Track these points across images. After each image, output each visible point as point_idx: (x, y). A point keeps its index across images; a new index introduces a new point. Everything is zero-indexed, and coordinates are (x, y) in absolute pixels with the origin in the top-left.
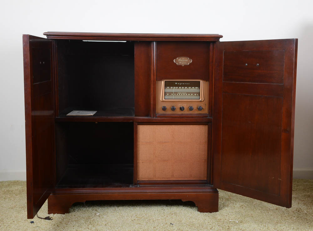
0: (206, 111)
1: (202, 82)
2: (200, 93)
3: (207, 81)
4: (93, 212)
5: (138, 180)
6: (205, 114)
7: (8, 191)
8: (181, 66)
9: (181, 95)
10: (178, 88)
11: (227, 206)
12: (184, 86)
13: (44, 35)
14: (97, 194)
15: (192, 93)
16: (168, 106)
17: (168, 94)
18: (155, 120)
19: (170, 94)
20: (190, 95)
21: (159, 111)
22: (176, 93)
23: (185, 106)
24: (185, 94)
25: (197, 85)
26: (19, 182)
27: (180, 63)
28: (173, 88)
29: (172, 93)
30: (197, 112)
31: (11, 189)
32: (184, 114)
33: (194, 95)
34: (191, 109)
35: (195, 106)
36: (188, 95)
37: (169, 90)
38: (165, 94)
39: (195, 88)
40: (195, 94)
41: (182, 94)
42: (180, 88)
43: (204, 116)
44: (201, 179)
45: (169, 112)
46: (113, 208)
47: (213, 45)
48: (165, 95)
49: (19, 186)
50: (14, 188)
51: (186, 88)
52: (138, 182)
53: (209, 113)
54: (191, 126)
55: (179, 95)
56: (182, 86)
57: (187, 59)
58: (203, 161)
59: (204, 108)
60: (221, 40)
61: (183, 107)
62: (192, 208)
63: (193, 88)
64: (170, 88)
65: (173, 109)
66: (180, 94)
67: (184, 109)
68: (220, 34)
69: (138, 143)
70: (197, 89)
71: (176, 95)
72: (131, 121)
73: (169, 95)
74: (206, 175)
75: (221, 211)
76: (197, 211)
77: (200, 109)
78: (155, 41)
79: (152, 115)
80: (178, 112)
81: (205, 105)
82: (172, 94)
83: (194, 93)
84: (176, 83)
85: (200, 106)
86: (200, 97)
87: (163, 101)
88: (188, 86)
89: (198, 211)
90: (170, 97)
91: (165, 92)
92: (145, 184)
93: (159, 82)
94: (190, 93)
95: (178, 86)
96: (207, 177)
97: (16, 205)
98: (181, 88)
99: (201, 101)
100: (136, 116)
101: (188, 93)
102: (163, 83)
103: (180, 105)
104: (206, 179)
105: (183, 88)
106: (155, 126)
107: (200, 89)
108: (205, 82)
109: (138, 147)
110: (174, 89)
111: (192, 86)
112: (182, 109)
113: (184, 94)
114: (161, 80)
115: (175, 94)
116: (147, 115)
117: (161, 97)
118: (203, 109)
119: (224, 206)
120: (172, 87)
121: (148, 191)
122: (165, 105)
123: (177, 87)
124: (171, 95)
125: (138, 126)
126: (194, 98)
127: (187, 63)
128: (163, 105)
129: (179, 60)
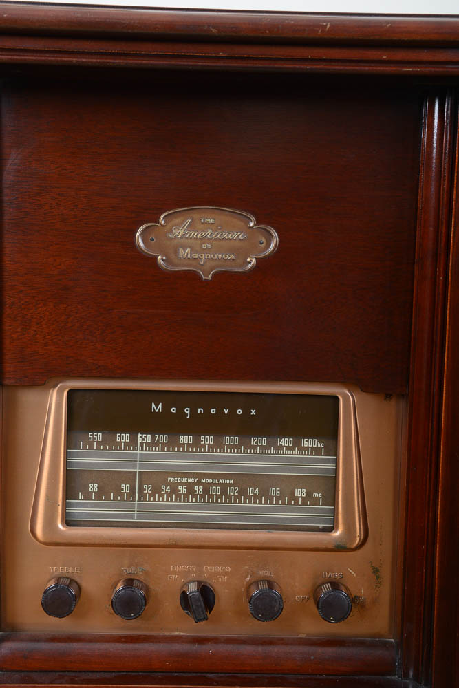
0: (377, 620)
1: (348, 400)
2: (335, 479)
3: (388, 396)
6: (373, 645)
8: (190, 277)
9: (191, 490)
10: (173, 443)
12: (218, 428)
15: (274, 480)
16: (94, 579)
17: (93, 488)
19: (110, 483)
20: (264, 492)
22: (156, 479)
24: (224, 488)
25: (318, 421)
27: (185, 253)
28: (133, 442)
29: (129, 477)
30: (312, 626)
32: (215, 640)
33: (293, 499)
34: (266, 604)
36: (242, 492)
37: (99, 454)
38: (73, 483)
39: (297, 444)
40: (301, 492)
41: (199, 490)
42: (185, 439)
45: (100, 623)
47: (447, 113)
48: (69, 494)
51: (228, 440)
55: (174, 490)
56: (198, 427)
57: (240, 223)
59: (363, 593)
61: (206, 589)
63: (287, 442)
64: (109, 442)
65: (132, 601)
66: (183, 490)
70: (317, 450)
71: (156, 490)
73: (98, 497)
81: (376, 571)
82: (126, 488)
83: (288, 483)
84: (157, 408)
85: (337, 584)
86: (335, 512)
87: (56, 543)
88: (246, 429)
90: (109, 508)
91: (69, 475)
93: (28, 398)
94: (263, 482)
95: (172, 426)
98: (197, 443)
99: (339, 548)
101: (243, 481)
102: (55, 401)
103: (182, 573)
105: (207, 440)
107: (336, 453)
108: (371, 403)
110: (139, 453)
112: (196, 601)
113: (215, 491)
114: (41, 378)
115: (147, 488)
118: (354, 600)
120: (124, 438)
122: (72, 571)
123: (163, 438)
124: (119, 493)
126: (293, 521)
127: (242, 253)
128: (59, 570)
129: (179, 232)
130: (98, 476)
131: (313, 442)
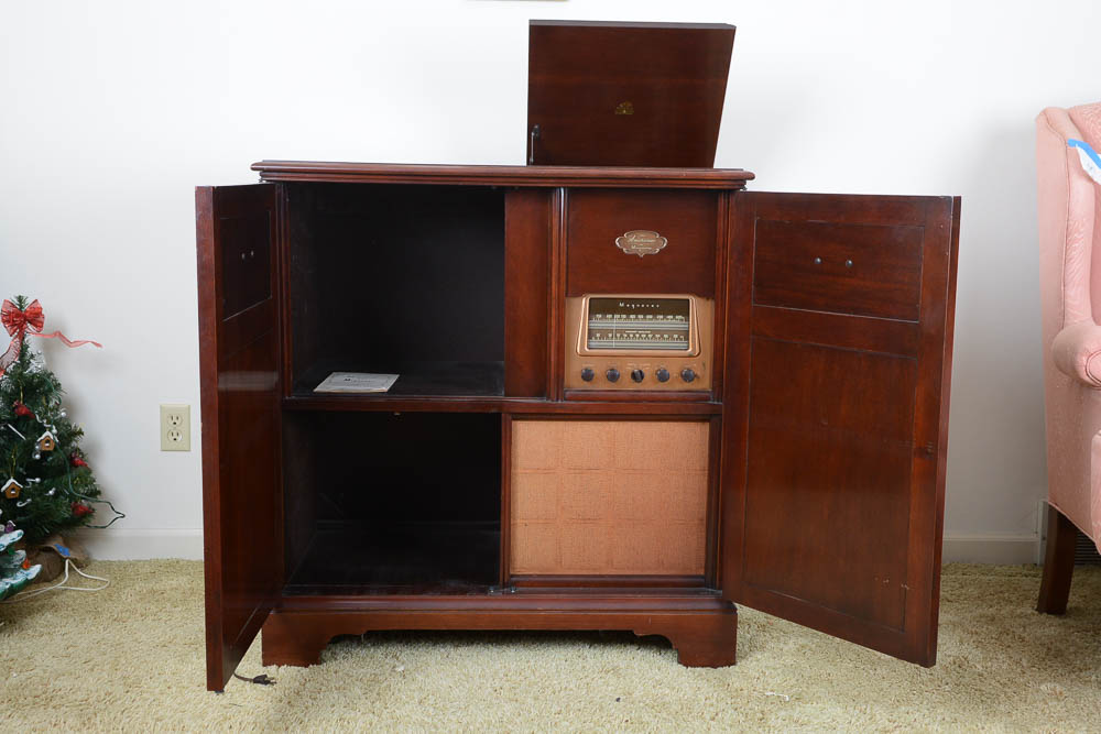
0: (704, 383)
1: (693, 300)
2: (688, 331)
3: (708, 299)
4: (387, 661)
5: (512, 573)
6: (704, 392)
7: (153, 592)
8: (635, 257)
9: (634, 336)
10: (628, 318)
11: (763, 648)
12: (645, 312)
13: (253, 169)
14: (399, 613)
15: (666, 332)
16: (598, 368)
17: (598, 335)
18: (561, 407)
19: (604, 333)
20: (662, 336)
21: (574, 381)
22: (622, 331)
23: (648, 369)
25: (682, 309)
26: (181, 563)
27: (634, 247)
28: (613, 317)
29: (611, 331)
30: (680, 386)
31: (157, 587)
32: (645, 391)
34: (663, 377)
35: (674, 370)
36: (654, 336)
37: (600, 322)
38: (591, 334)
39: (674, 318)
40: (676, 336)
41: (638, 335)
42: (632, 316)
43: (700, 398)
44: (688, 573)
45: (601, 385)
46: (442, 650)
47: (726, 200)
48: (590, 338)
49: (181, 578)
50: (168, 583)
51: (648, 317)
52: (514, 579)
53: (714, 388)
54: (664, 425)
55: (628, 336)
56: (637, 312)
57: (653, 236)
58: (696, 522)
59: (699, 373)
60: (750, 186)
61: (641, 372)
62: (663, 652)
63: (670, 317)
64: (604, 318)
65: (613, 377)
66: (631, 336)
67: (642, 378)
68: (747, 169)
69: (513, 471)
70: (682, 320)
71: (622, 336)
72: (494, 411)
73: (600, 338)
74: (703, 563)
75: (743, 662)
76: (675, 663)
77: (687, 377)
78: (564, 188)
79: (553, 393)
80: (626, 385)
81: (704, 365)
82: (610, 335)
83: (671, 332)
84: (622, 305)
85: (689, 370)
86: (688, 343)
87: (584, 355)
88: (654, 312)
89: (679, 663)
90: (604, 342)
91: (589, 330)
92: (532, 584)
93: (575, 301)
94: (662, 332)
95: (628, 312)
96: (706, 568)
97: (175, 637)
98: (637, 318)
99: (690, 356)
100: (507, 395)
101: (654, 332)
102: (584, 302)
103: (632, 366)
104: (702, 572)
105: (641, 316)
106: (561, 424)
107: (689, 321)
108: (702, 301)
109: (513, 481)
110: (615, 322)
111: (665, 314)
112: (637, 376)
113: (644, 336)
114: (579, 294)
115: (618, 335)
116: (540, 393)
117: (579, 341)
118: (696, 376)
119: (753, 647)
120: (610, 316)
121: (540, 606)
122: (589, 366)
123: (624, 316)
124: (608, 337)
125: (514, 423)
126: (673, 346)
127: (654, 247)
128: (585, 366)
129: (631, 240)
130: (599, 331)
131: (680, 317)
